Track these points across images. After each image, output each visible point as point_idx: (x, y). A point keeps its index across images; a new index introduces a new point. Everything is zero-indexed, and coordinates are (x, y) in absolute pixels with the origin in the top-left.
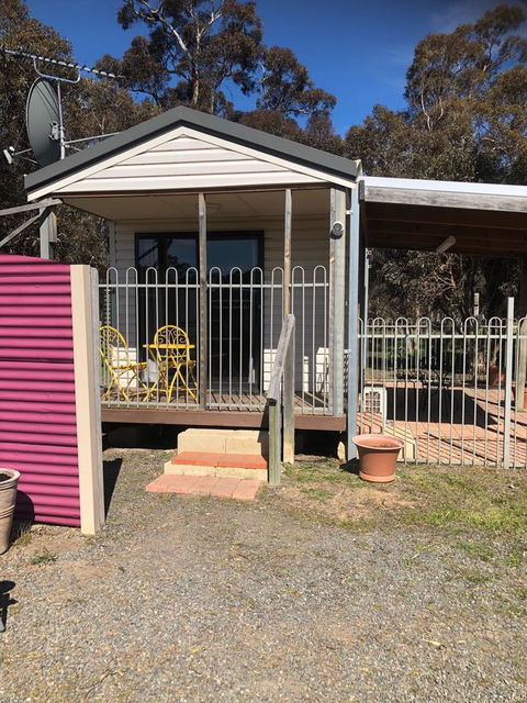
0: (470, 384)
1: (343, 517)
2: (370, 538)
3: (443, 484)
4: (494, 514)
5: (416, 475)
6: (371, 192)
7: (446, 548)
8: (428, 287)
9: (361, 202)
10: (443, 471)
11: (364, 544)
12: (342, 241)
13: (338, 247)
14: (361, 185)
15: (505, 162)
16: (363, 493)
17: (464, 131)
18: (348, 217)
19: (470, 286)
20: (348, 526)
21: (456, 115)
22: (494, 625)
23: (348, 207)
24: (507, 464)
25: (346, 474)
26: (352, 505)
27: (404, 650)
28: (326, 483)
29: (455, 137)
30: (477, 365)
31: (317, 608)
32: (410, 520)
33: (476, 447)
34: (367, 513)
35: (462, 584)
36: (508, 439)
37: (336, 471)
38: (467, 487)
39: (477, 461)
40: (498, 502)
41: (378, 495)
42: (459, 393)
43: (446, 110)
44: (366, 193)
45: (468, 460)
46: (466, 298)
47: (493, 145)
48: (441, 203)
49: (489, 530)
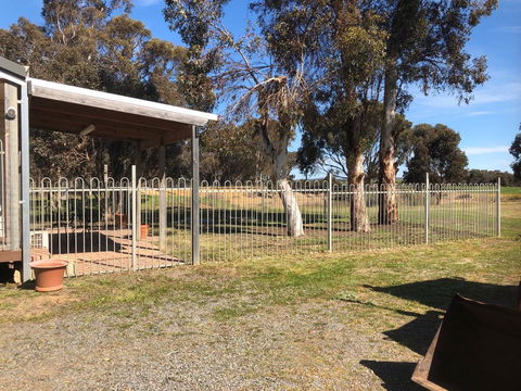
0: (103, 228)
1: (28, 316)
2: (52, 323)
3: (96, 285)
4: (131, 295)
5: (77, 284)
6: (37, 90)
7: (104, 317)
8: (70, 160)
9: (29, 95)
10: (95, 278)
11: (49, 327)
12: (15, 122)
13: (12, 126)
14: (29, 84)
15: (120, 77)
16: (41, 299)
17: (91, 51)
18: (19, 105)
19: (99, 160)
20: (34, 320)
21: (85, 38)
22: (137, 344)
23: (19, 98)
24: (135, 268)
25: (23, 291)
26: (34, 307)
27: (89, 367)
28: (9, 299)
29: (85, 54)
30: (107, 215)
31: (25, 364)
32: (79, 308)
33: (116, 263)
34: (47, 311)
35: (117, 331)
36: (135, 256)
37: (15, 290)
38: (113, 284)
39: (117, 270)
40: (133, 289)
41: (53, 299)
42: (96, 235)
43: (77, 33)
44: (33, 90)
45: (111, 270)
46: (97, 168)
47: (112, 63)
48: (87, 103)
49: (129, 303)
